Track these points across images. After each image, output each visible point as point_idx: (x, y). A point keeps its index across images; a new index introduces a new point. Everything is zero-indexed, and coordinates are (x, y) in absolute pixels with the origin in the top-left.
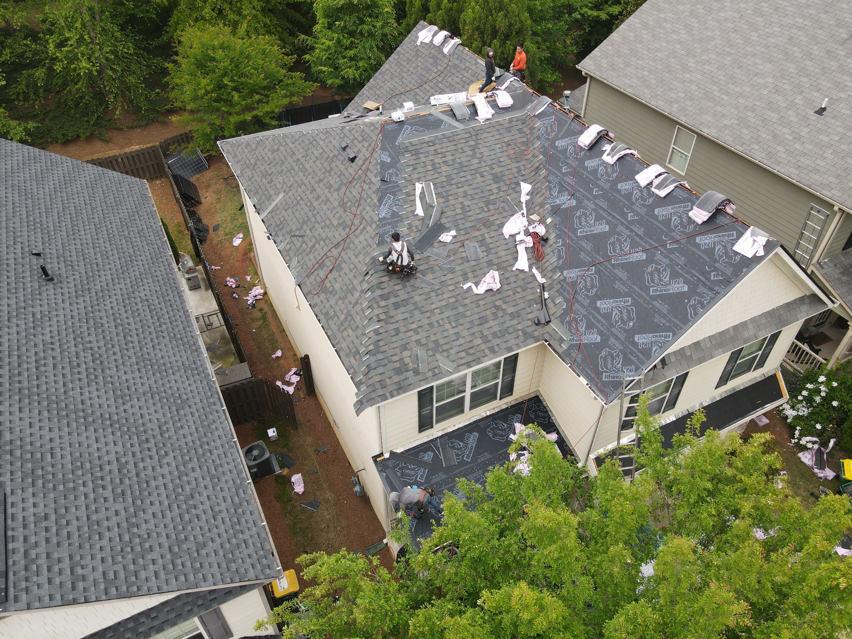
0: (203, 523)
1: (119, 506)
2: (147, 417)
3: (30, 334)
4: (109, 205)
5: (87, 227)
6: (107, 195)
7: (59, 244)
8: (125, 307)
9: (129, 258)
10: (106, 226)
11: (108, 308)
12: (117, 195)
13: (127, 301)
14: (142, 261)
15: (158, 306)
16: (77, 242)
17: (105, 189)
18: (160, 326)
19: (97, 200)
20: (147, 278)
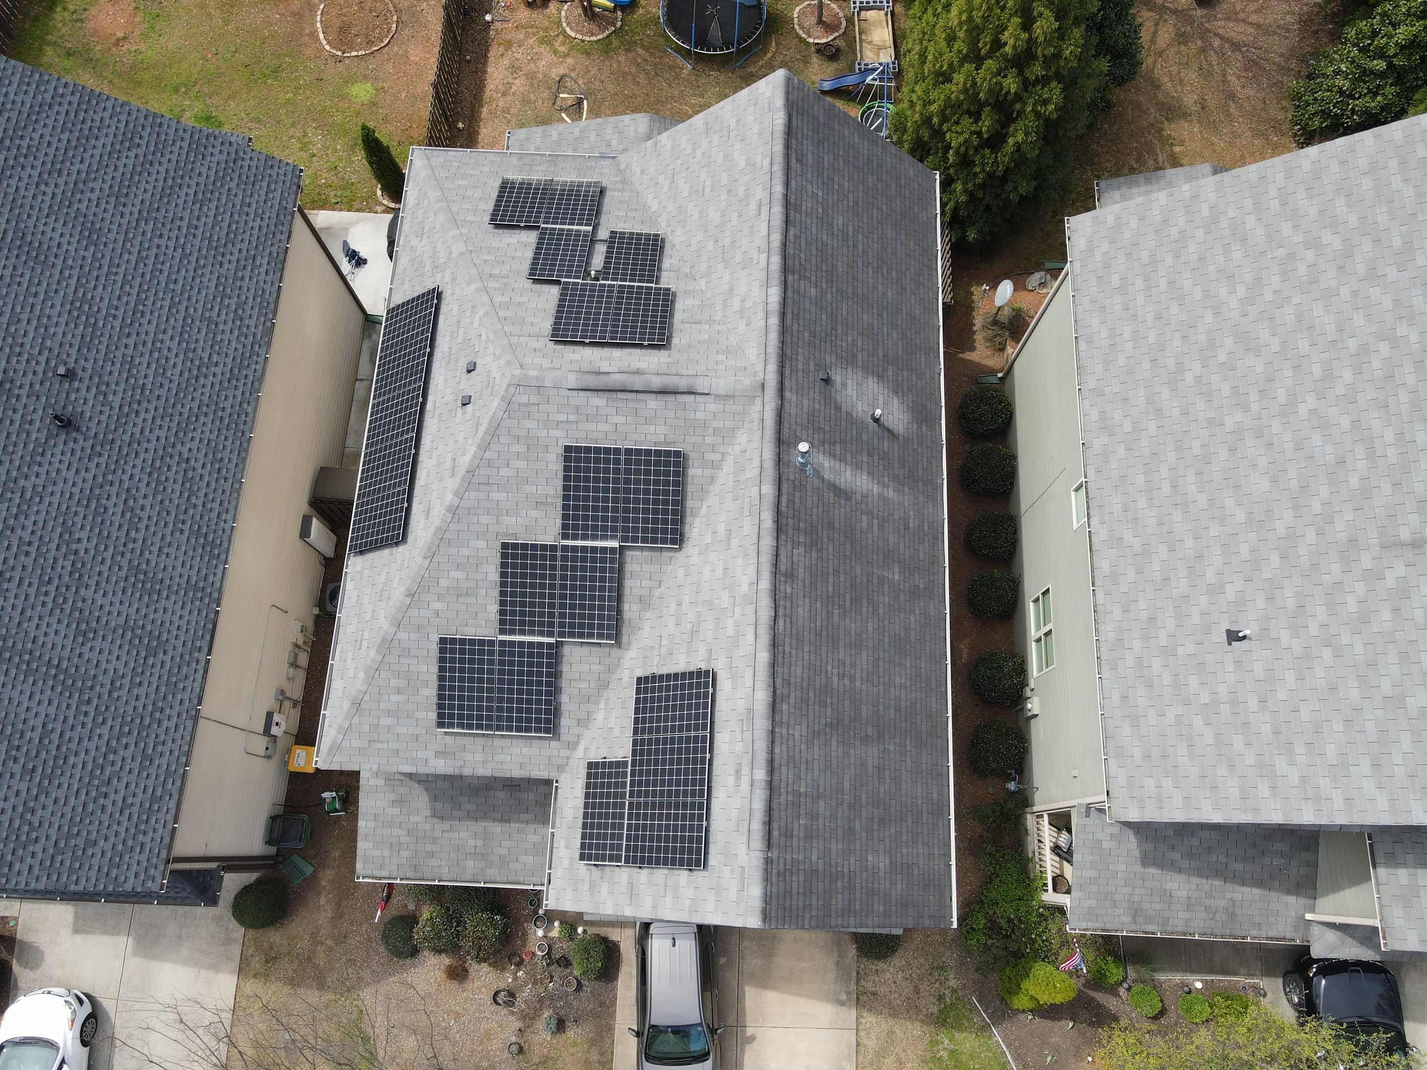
0: (105, 818)
1: (23, 787)
2: (103, 666)
4: (215, 244)
5: (159, 304)
6: (220, 218)
7: (103, 348)
8: (150, 474)
9: (195, 372)
10: (189, 299)
11: (126, 477)
12: (236, 217)
13: (158, 464)
14: (214, 375)
15: (200, 471)
16: (131, 341)
17: (224, 201)
18: (186, 512)
19: (199, 233)
20: (206, 415)
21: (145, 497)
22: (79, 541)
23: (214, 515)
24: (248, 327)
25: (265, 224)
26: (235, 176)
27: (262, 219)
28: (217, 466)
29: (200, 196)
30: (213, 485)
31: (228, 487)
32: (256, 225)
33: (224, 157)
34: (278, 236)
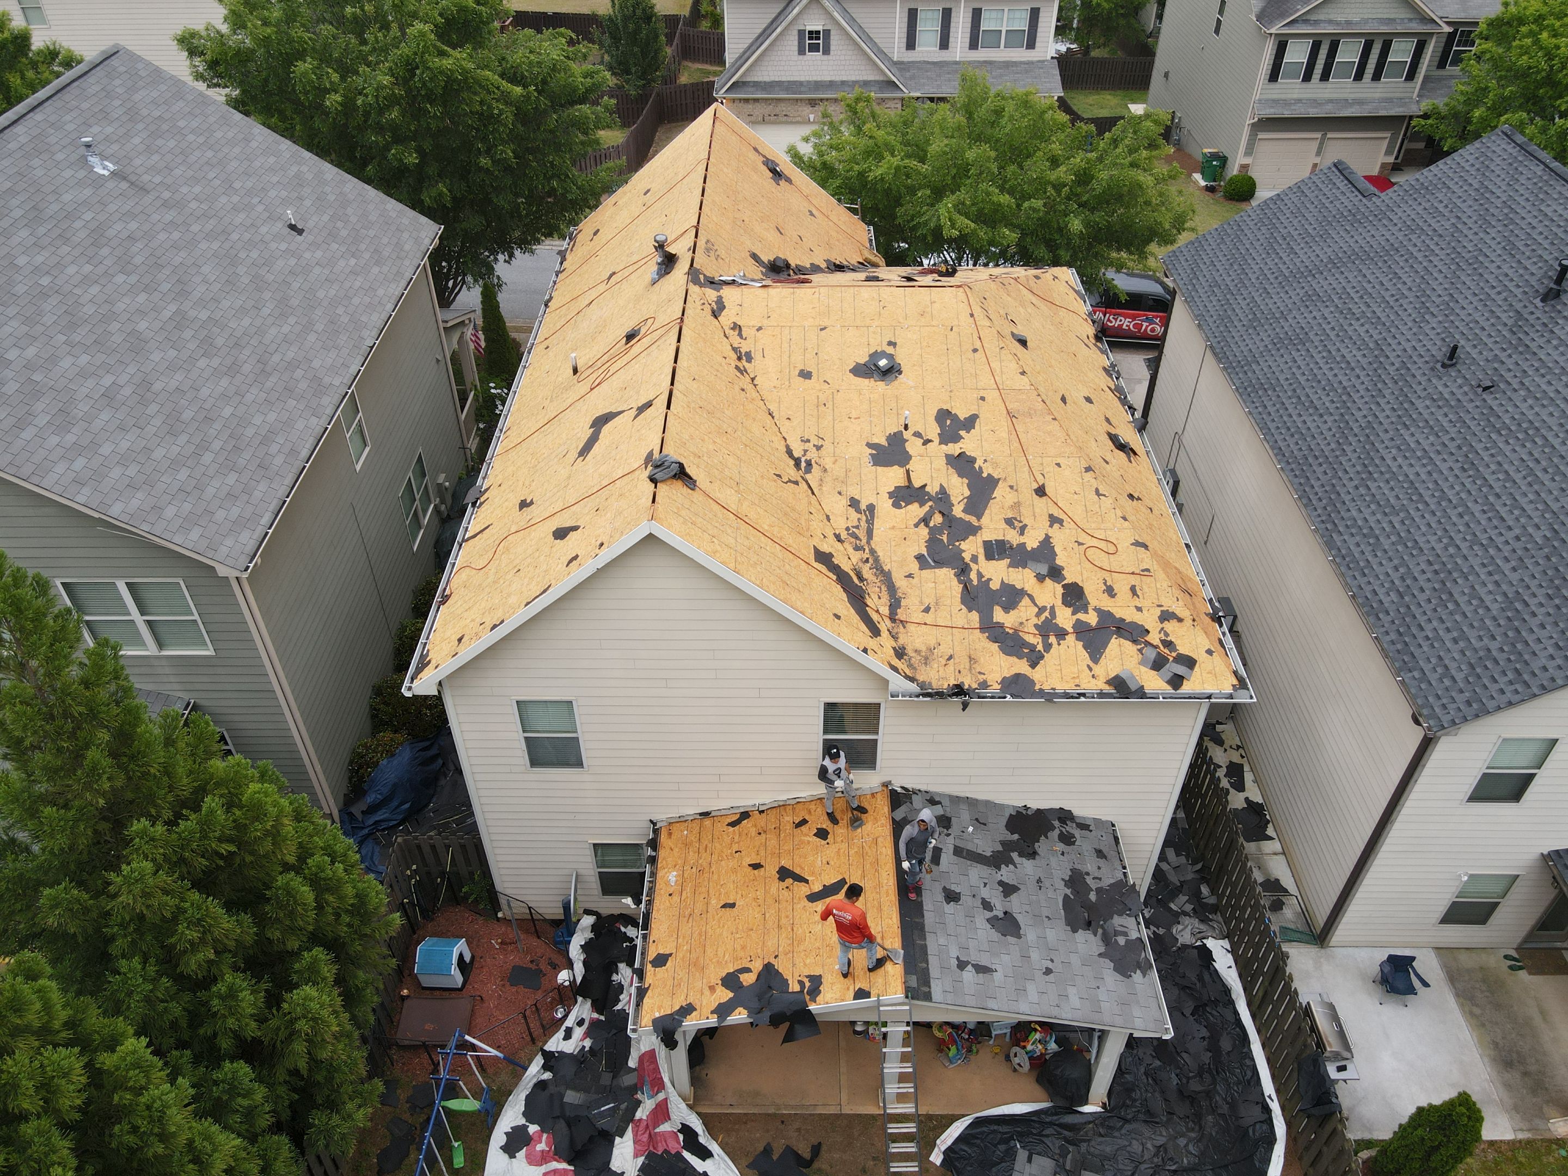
3: (1423, 296)
4: (1455, 575)
5: (1457, 488)
6: (1475, 602)
7: (1472, 424)
8: (1345, 388)
9: (1370, 469)
10: (1433, 513)
11: (1362, 374)
12: (1458, 617)
13: (1344, 397)
14: (1351, 479)
15: (1304, 418)
16: (1452, 446)
17: (1488, 622)
18: (1294, 390)
19: (1482, 572)
20: (1333, 450)
21: (1336, 375)
22: (1362, 325)
23: (1269, 404)
24: (1352, 535)
25: (1420, 635)
26: (1501, 657)
27: (1427, 638)
28: (1292, 430)
29: (1518, 606)
30: (1285, 418)
31: (1272, 426)
32: (1428, 628)
33: (1536, 665)
34: (1393, 636)
